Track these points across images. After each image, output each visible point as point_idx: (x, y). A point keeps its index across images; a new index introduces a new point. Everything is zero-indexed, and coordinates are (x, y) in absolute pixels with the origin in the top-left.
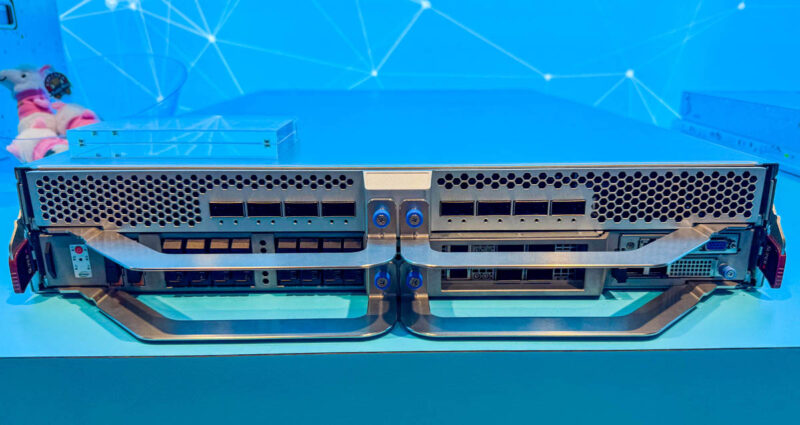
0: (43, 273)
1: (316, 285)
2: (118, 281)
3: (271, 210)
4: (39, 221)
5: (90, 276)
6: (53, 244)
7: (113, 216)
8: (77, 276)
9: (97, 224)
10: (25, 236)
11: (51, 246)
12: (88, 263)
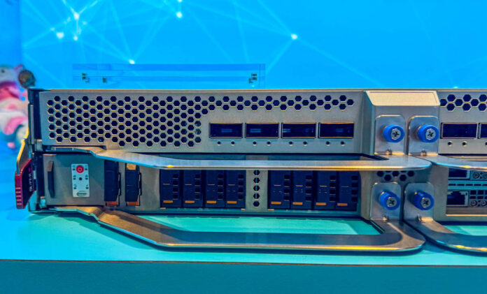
0: (41, 193)
1: (307, 209)
2: (115, 200)
3: (268, 131)
4: (46, 139)
5: (88, 195)
6: (56, 164)
7: (117, 135)
8: (75, 195)
9: (101, 143)
10: (30, 156)
11: (53, 164)
12: (87, 182)
